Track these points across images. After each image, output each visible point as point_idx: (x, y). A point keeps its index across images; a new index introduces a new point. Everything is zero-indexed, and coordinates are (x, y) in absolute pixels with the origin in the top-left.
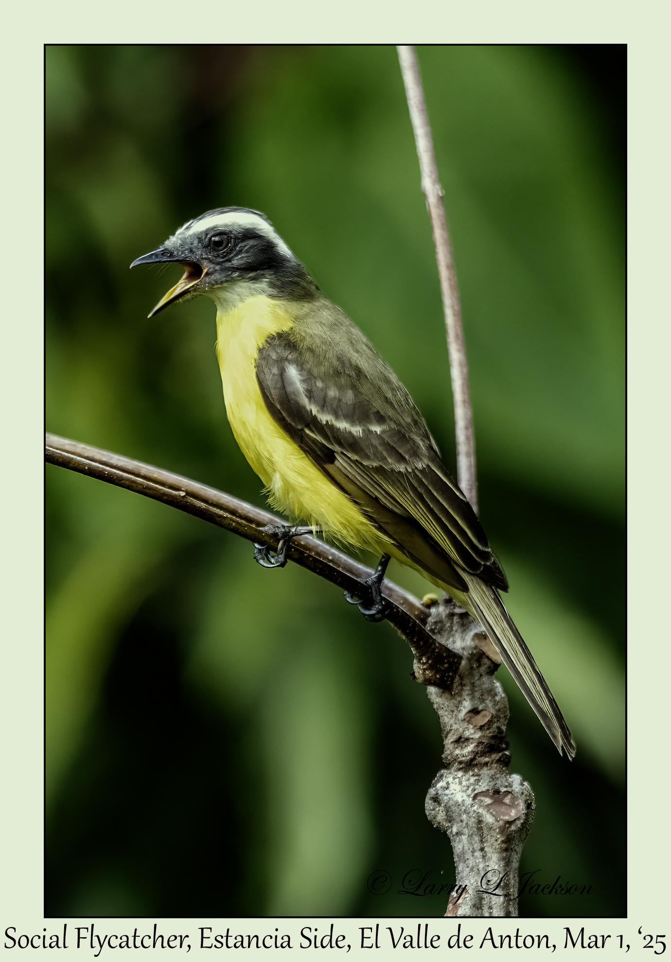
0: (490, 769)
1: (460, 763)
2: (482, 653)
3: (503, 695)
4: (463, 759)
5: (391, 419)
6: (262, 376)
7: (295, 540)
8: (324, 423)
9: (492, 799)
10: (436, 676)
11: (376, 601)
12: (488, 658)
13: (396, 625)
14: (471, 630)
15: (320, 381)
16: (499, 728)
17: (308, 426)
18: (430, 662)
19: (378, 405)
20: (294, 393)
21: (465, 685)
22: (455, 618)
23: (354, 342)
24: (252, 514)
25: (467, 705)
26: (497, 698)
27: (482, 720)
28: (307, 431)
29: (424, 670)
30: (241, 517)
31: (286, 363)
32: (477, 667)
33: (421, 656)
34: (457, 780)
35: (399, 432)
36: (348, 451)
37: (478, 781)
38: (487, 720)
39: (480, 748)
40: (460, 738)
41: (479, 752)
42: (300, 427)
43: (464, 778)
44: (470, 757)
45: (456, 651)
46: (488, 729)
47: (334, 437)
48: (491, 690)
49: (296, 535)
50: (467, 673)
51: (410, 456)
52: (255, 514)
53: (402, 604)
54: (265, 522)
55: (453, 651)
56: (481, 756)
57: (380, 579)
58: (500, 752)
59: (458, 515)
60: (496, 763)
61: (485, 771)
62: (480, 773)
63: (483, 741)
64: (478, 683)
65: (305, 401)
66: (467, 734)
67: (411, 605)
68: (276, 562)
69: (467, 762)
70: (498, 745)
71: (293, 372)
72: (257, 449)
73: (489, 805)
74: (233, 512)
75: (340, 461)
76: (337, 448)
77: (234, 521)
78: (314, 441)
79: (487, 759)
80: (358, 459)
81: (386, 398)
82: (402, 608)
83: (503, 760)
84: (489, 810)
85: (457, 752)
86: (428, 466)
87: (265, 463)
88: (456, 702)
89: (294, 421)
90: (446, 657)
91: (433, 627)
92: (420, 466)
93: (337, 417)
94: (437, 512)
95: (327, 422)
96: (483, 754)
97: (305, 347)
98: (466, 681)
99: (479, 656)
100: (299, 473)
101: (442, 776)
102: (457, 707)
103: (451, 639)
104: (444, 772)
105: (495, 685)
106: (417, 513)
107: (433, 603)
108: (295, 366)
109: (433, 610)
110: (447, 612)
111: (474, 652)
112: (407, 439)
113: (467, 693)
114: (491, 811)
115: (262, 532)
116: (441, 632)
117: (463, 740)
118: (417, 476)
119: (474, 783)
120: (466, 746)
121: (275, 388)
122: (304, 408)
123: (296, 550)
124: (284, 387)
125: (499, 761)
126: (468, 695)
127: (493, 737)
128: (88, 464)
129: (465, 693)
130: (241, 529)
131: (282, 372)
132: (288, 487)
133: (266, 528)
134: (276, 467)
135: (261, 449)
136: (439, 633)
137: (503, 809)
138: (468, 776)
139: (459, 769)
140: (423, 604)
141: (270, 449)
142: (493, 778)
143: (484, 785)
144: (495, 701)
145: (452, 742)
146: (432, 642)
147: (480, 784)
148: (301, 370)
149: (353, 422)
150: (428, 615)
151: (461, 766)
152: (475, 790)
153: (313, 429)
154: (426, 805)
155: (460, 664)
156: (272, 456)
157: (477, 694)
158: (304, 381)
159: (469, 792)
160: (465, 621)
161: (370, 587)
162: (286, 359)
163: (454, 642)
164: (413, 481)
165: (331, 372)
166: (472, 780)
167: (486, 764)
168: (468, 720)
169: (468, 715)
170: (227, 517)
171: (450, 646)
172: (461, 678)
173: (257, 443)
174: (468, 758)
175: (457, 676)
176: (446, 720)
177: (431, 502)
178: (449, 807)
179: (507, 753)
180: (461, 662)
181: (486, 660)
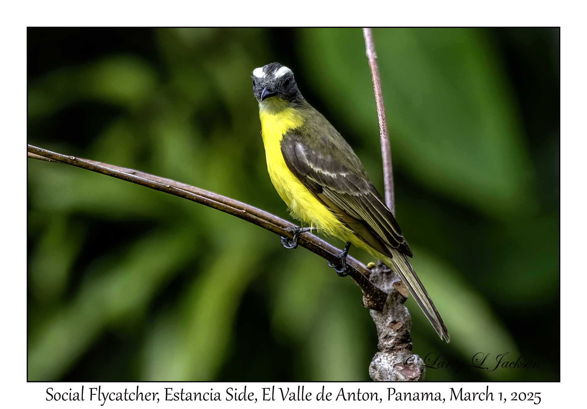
0: (402, 352)
1: (387, 349)
2: (398, 293)
3: (409, 314)
4: (389, 346)
5: (351, 170)
6: (284, 149)
7: (302, 235)
8: (317, 172)
9: (403, 367)
10: (374, 304)
11: (343, 266)
12: (401, 295)
13: (353, 278)
14: (392, 281)
15: (314, 151)
16: (407, 331)
17: (308, 174)
18: (371, 297)
19: (344, 162)
20: (301, 157)
21: (389, 309)
22: (384, 274)
23: (331, 132)
24: (280, 222)
25: (390, 319)
26: (406, 316)
27: (398, 326)
28: (308, 177)
29: (368, 301)
30: (274, 224)
31: (296, 142)
32: (395, 299)
33: (367, 294)
34: (385, 358)
35: (355, 176)
36: (329, 186)
37: (396, 358)
38: (400, 326)
39: (397, 341)
40: (387, 336)
41: (397, 343)
42: (304, 175)
43: (389, 356)
44: (392, 345)
45: (385, 291)
46: (401, 331)
47: (322, 179)
48: (403, 311)
49: (303, 232)
50: (390, 303)
51: (361, 188)
52: (282, 222)
53: (357, 267)
54: (286, 226)
55: (383, 291)
56: (397, 345)
57: (345, 255)
58: (407, 343)
59: (386, 219)
60: (405, 348)
61: (400, 353)
62: (397, 354)
63: (399, 337)
64: (396, 308)
65: (307, 161)
66: (390, 334)
67: (361, 268)
68: (293, 246)
69: (390, 348)
70: (406, 340)
71: (300, 147)
72: (283, 188)
73: (402, 370)
74: (270, 221)
75: (326, 192)
76: (324, 185)
77: (271, 225)
78: (312, 182)
79: (400, 347)
80: (335, 190)
81: (348, 159)
82: (357, 269)
83: (409, 347)
84: (402, 373)
85: (385, 343)
86: (370, 193)
87: (287, 194)
88: (384, 318)
89: (302, 172)
90: (379, 295)
91: (373, 279)
92: (366, 193)
93: (323, 169)
94: (375, 216)
95: (318, 171)
96: (399, 344)
97: (306, 134)
98: (390, 307)
99: (396, 294)
100: (305, 199)
101: (377, 356)
102: (385, 320)
103: (382, 285)
104: (379, 354)
105: (405, 309)
106: (366, 217)
107: (373, 267)
108: (301, 143)
109: (373, 271)
110: (380, 271)
111: (394, 292)
112: (359, 180)
113: (390, 313)
114: (403, 373)
115: (285, 231)
116: (377, 282)
117: (388, 337)
118: (365, 198)
119: (394, 359)
120: (390, 340)
121: (291, 155)
122: (306, 164)
123: (302, 240)
124: (295, 154)
125: (407, 348)
126: (391, 314)
127: (404, 335)
128: (196, 196)
129: (389, 313)
130: (274, 229)
131: (295, 147)
132: (300, 207)
133: (287, 229)
134: (293, 197)
135: (285, 187)
136: (376, 282)
137: (409, 372)
138: (391, 355)
139: (386, 352)
140: (367, 268)
141: (290, 188)
142: (404, 357)
143: (399, 360)
144: (405, 317)
145: (383, 338)
146: (372, 287)
147: (397, 359)
148: (304, 146)
149: (331, 172)
150: (370, 273)
151: (387, 350)
152: (394, 363)
153: (311, 175)
154: (370, 370)
155: (386, 298)
156: (291, 191)
157: (395, 314)
158: (305, 151)
159: (391, 363)
160: (389, 276)
161: (340, 259)
162: (296, 140)
163: (383, 287)
164: (363, 201)
165: (319, 146)
166: (393, 357)
167: (400, 349)
168: (391, 327)
169: (391, 324)
170: (267, 223)
171: (382, 289)
172: (387, 305)
173: (283, 184)
174: (391, 346)
175: (385, 304)
176: (380, 327)
177: (372, 211)
178: (382, 371)
179: (411, 343)
180: (387, 297)
181: (400, 296)
